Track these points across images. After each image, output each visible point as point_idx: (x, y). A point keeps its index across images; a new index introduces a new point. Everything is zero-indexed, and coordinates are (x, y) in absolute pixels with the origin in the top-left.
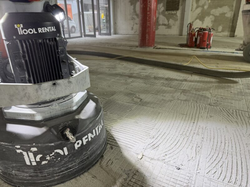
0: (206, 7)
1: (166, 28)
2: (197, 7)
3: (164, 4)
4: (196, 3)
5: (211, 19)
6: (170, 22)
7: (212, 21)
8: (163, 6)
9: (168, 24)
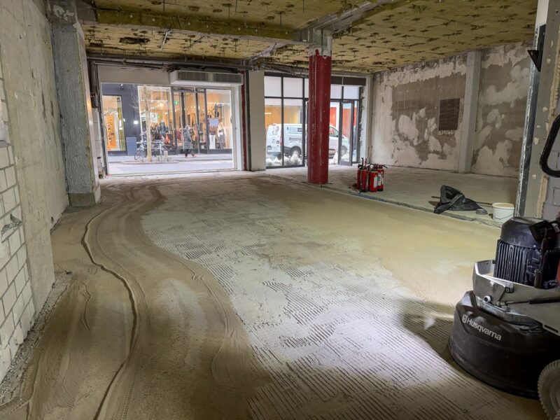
0: (498, 126)
1: (439, 158)
2: (484, 126)
3: (436, 119)
4: (483, 119)
5: (506, 146)
6: (444, 148)
7: (508, 150)
8: (436, 122)
9: (442, 152)
